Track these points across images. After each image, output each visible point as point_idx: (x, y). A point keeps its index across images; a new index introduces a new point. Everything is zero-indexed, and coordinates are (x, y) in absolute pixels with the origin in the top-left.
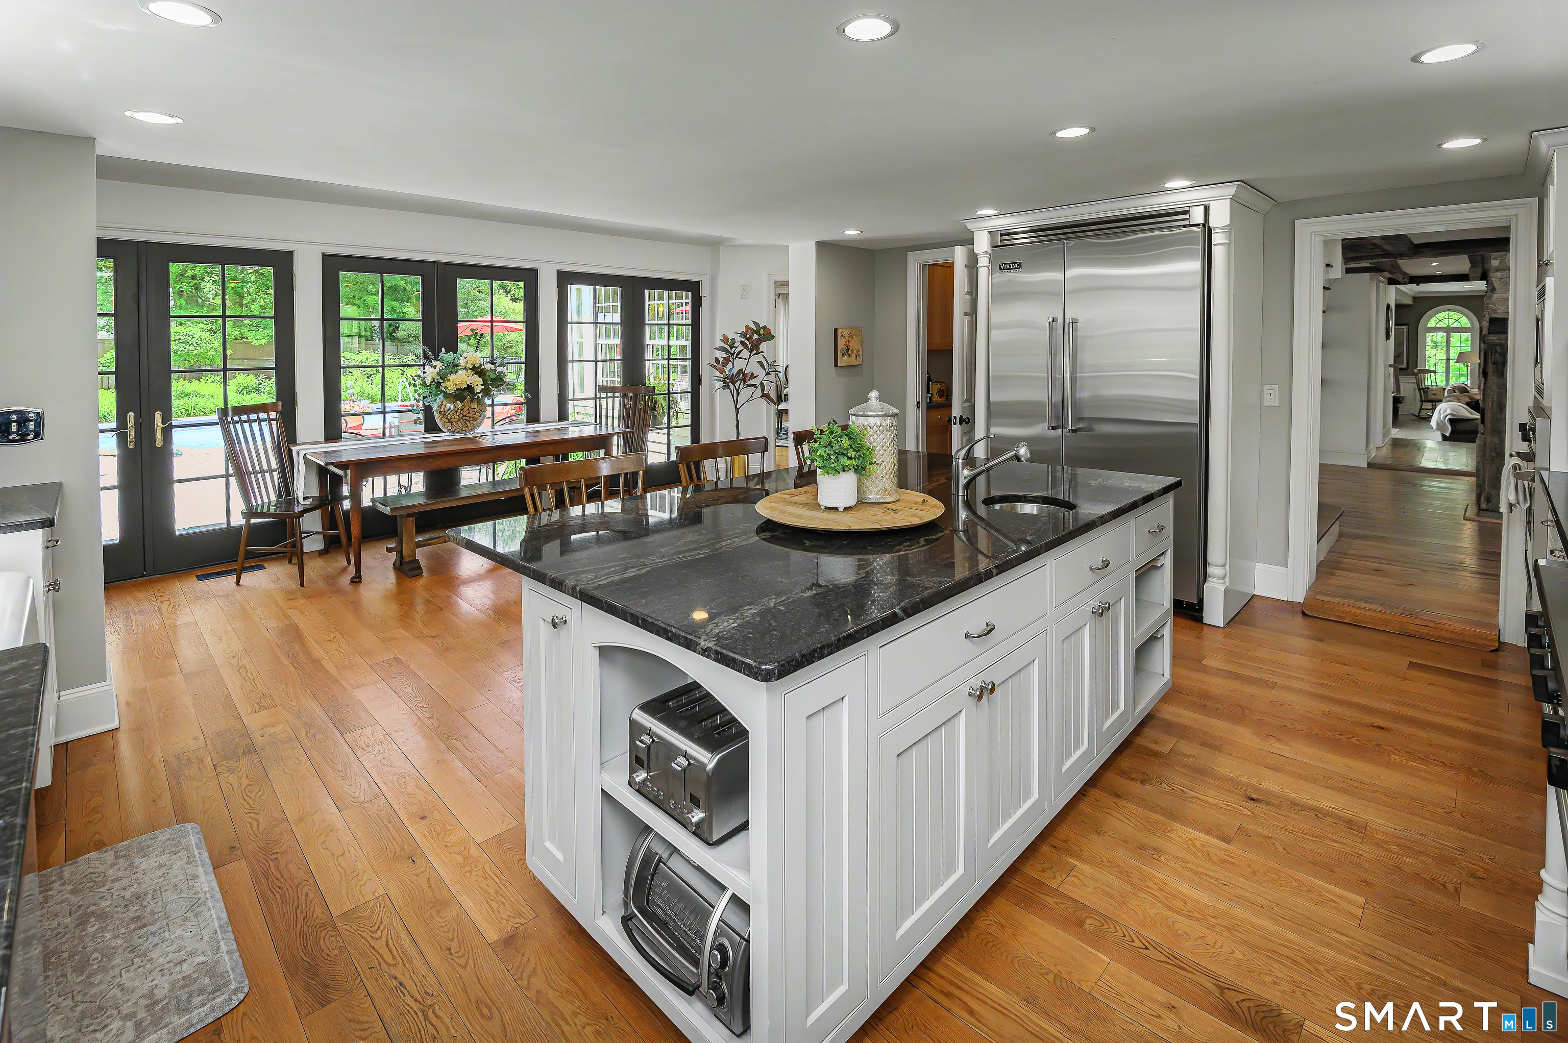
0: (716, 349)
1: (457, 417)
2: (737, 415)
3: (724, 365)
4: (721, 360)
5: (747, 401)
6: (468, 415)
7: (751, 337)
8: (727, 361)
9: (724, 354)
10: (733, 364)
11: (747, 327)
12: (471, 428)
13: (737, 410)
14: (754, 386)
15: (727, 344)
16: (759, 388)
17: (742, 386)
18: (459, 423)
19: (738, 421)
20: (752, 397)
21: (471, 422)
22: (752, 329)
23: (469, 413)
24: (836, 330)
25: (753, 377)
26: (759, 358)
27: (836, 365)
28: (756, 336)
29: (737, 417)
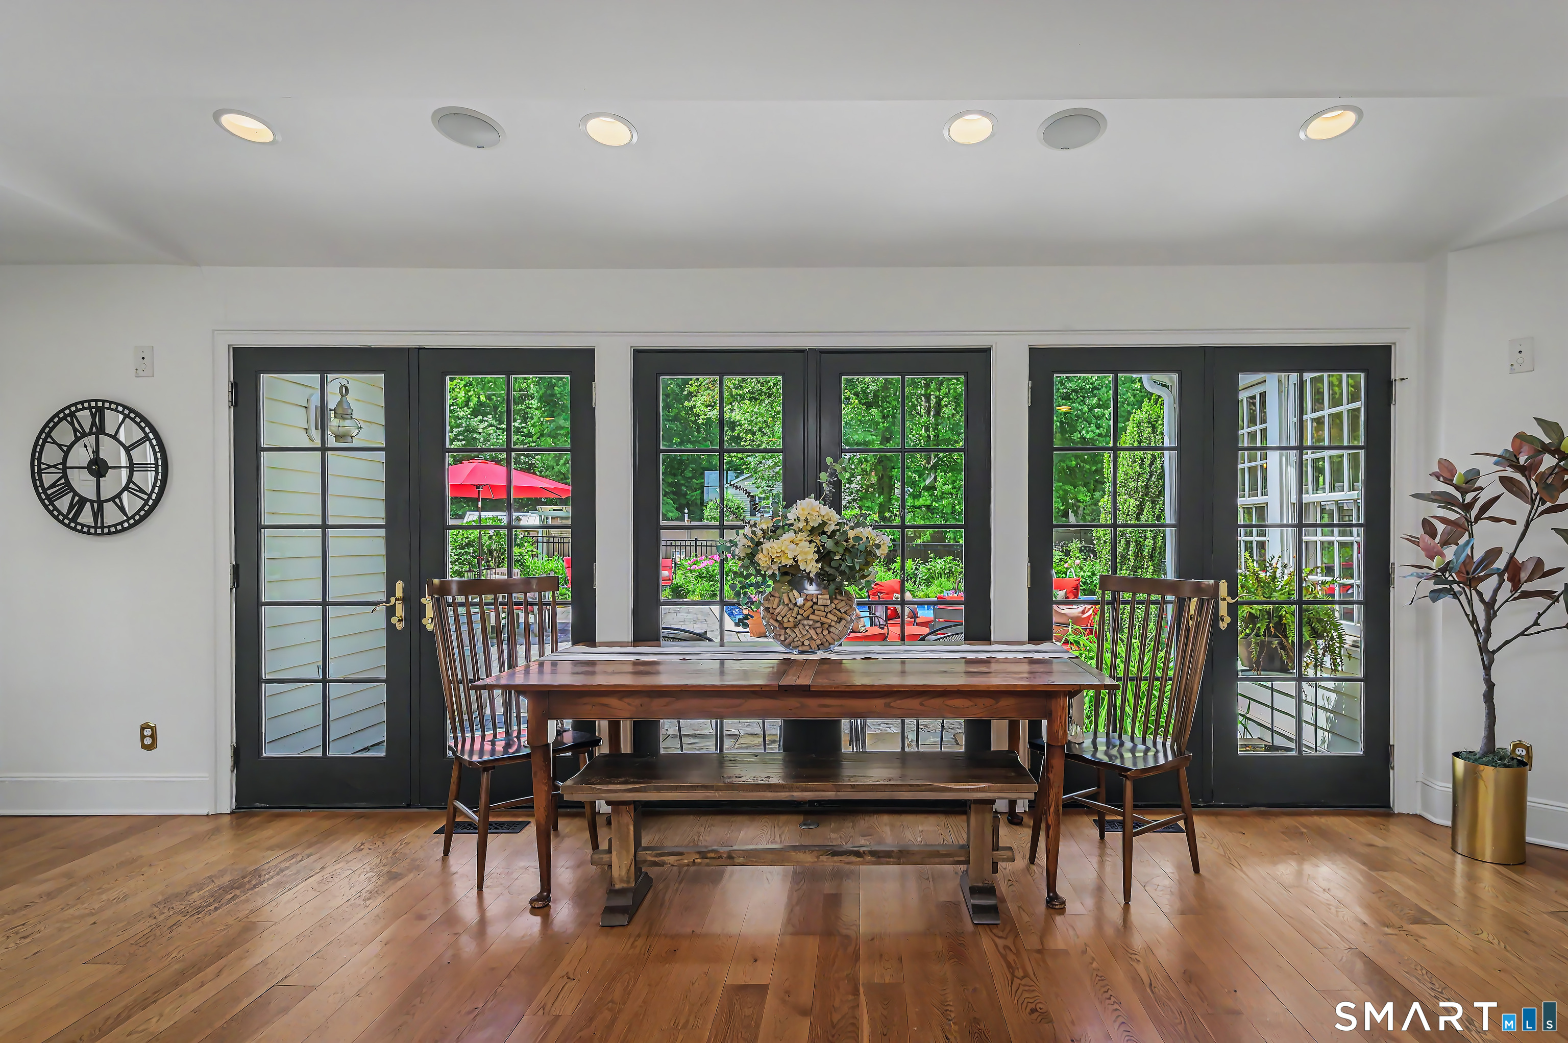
1: (791, 620)
5: (1520, 634)
6: (811, 617)
7: (1534, 463)
11: (1517, 437)
12: (819, 642)
13: (1488, 656)
14: (1543, 594)
15: (1448, 481)
18: (796, 630)
19: (1490, 685)
20: (1533, 623)
21: (819, 631)
22: (1534, 439)
23: (813, 613)
28: (1548, 461)
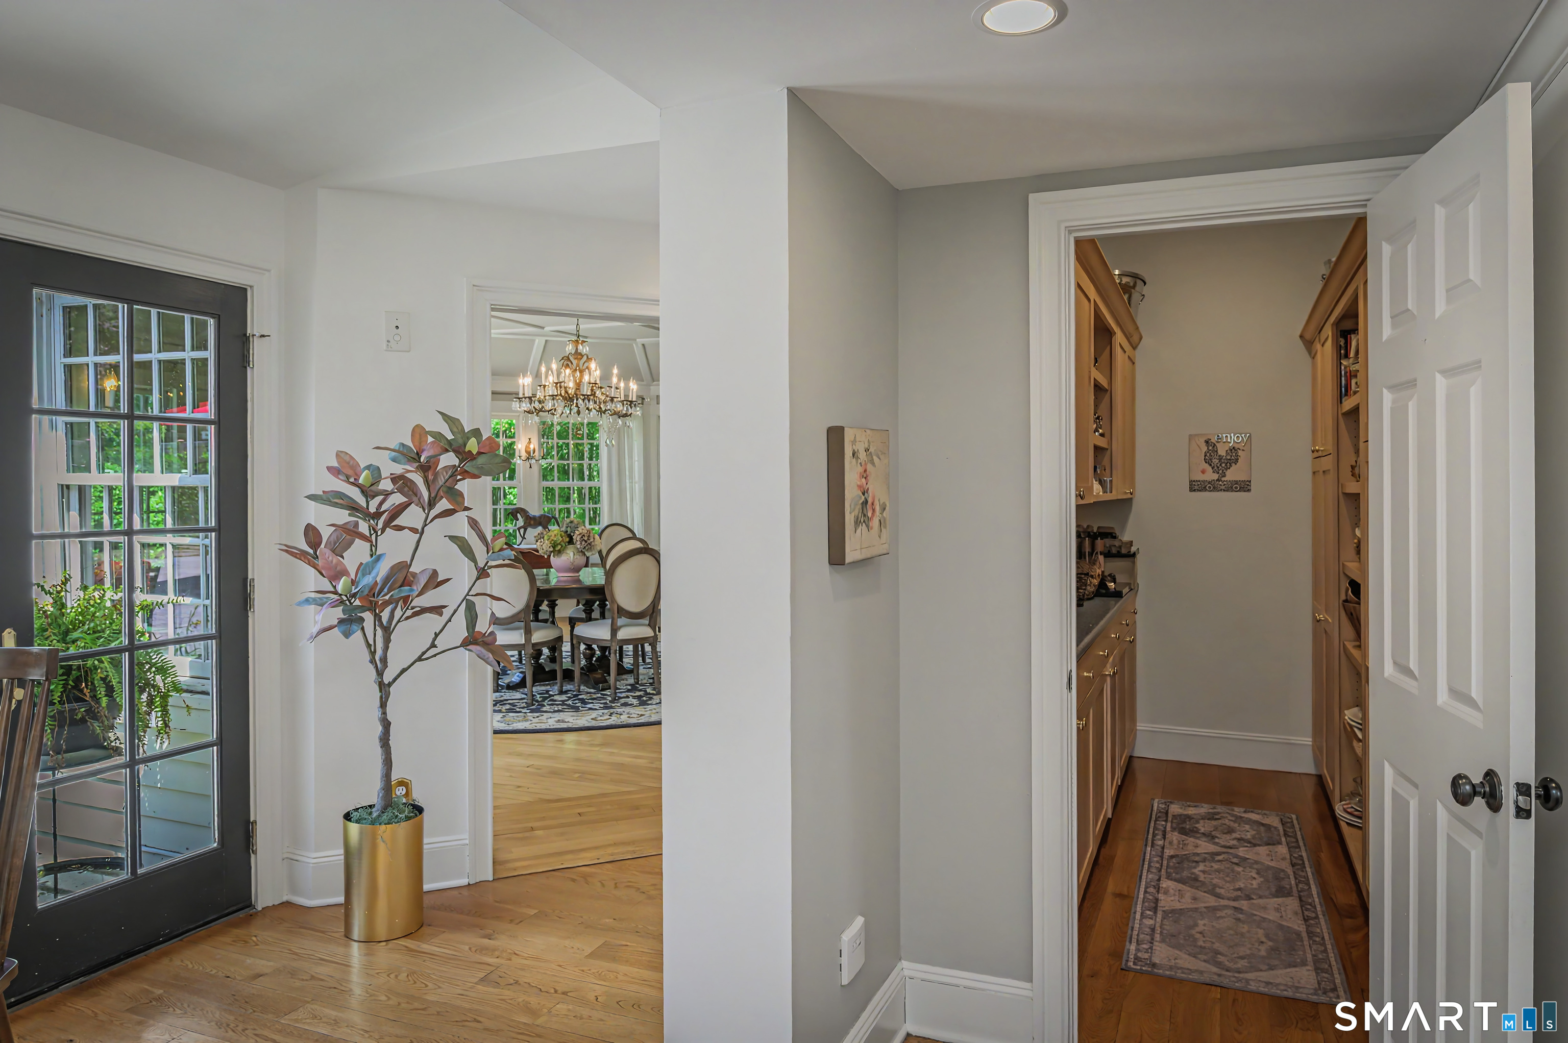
0: (312, 497)
2: (383, 705)
3: (339, 548)
4: (326, 533)
5: (420, 659)
7: (434, 460)
8: (349, 533)
9: (343, 516)
10: (374, 546)
11: (419, 432)
13: (384, 688)
14: (437, 610)
15: (353, 484)
16: (461, 619)
17: (398, 613)
19: (386, 725)
20: (433, 645)
22: (438, 436)
24: (835, 436)
25: (434, 581)
26: (459, 525)
27: (836, 558)
28: (449, 460)
29: (384, 713)
